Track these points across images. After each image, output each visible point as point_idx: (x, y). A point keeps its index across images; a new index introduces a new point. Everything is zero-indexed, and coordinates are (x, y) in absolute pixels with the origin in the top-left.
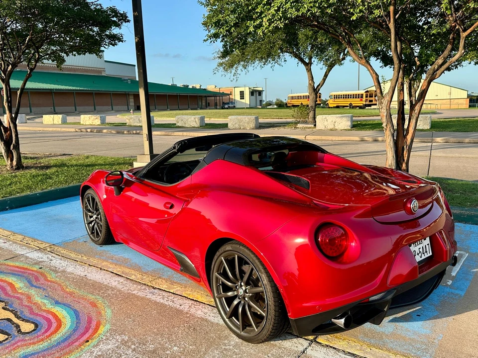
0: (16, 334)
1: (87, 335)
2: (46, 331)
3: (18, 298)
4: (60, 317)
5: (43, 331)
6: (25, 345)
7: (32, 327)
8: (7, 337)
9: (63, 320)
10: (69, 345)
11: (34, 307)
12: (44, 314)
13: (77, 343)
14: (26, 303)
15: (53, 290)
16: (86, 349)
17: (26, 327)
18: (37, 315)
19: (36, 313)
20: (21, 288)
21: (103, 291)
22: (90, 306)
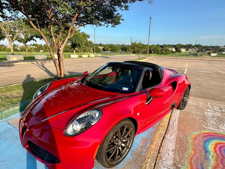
1: (213, 134)
4: (213, 146)
9: (214, 144)
10: (223, 137)
11: (219, 159)
12: (218, 152)
13: (219, 135)
14: (221, 166)
15: (198, 159)
16: (219, 132)
18: (222, 155)
19: (222, 156)
21: (183, 139)
22: (197, 139)
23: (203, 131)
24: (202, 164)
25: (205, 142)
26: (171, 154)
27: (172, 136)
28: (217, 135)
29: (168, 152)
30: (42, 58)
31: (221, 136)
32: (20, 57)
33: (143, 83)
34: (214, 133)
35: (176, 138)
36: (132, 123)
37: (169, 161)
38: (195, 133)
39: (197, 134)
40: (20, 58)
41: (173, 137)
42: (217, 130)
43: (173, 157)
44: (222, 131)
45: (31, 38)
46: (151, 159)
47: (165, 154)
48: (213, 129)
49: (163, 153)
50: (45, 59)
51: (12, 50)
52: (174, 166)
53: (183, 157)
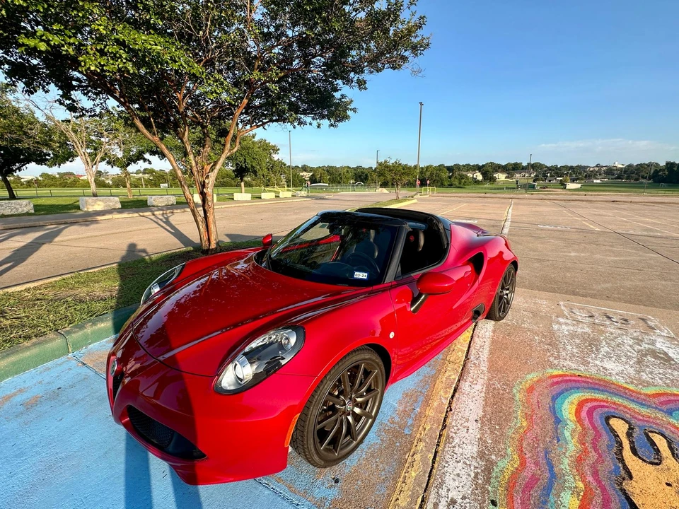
0: (637, 429)
1: (573, 378)
2: (603, 406)
3: (595, 474)
4: (574, 407)
5: (606, 410)
6: (635, 412)
7: (613, 422)
8: (650, 434)
9: (576, 403)
10: (596, 384)
11: (589, 439)
12: (586, 422)
13: (588, 380)
14: (593, 456)
15: (539, 440)
16: (587, 373)
17: (620, 427)
18: (594, 428)
19: (596, 431)
20: (574, 491)
21: (501, 392)
22: (535, 392)
23: (550, 370)
24: (546, 453)
25: (554, 399)
26: (474, 429)
27: (475, 386)
28: (583, 379)
29: (466, 424)
30: (166, 203)
31: (591, 383)
32: (111, 202)
33: (402, 261)
34: (575, 376)
35: (484, 390)
36: (376, 358)
37: (470, 447)
38: (529, 377)
39: (535, 379)
40: (111, 204)
41: (478, 387)
42: (582, 368)
43: (479, 436)
44: (593, 371)
45: (140, 157)
46: (425, 441)
47: (458, 429)
48: (574, 366)
49: (455, 428)
50: (173, 205)
51: (93, 186)
52: (481, 459)
53: (501, 435)
